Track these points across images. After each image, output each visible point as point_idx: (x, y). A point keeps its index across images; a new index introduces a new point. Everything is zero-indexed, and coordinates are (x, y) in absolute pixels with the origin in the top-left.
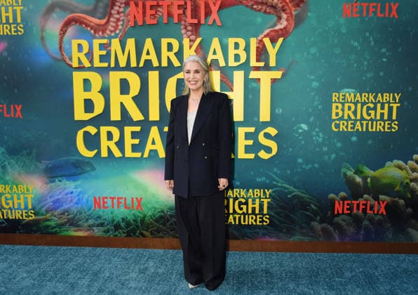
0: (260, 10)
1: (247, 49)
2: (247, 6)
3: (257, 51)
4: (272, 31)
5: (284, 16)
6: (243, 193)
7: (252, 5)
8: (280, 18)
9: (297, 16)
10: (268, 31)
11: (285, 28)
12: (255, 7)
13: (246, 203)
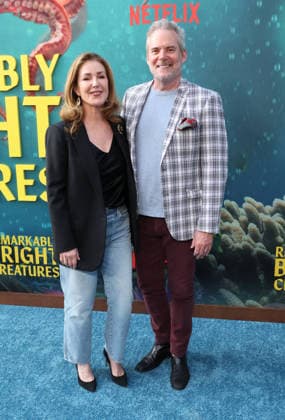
0: (29, 19)
1: (18, 69)
2: (15, 14)
3: (30, 71)
4: (45, 46)
5: (59, 26)
6: (28, 240)
7: (21, 13)
8: (54, 29)
9: (75, 24)
10: (41, 45)
11: (61, 41)
12: (24, 14)
13: (33, 253)
